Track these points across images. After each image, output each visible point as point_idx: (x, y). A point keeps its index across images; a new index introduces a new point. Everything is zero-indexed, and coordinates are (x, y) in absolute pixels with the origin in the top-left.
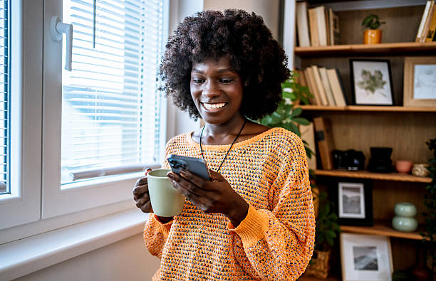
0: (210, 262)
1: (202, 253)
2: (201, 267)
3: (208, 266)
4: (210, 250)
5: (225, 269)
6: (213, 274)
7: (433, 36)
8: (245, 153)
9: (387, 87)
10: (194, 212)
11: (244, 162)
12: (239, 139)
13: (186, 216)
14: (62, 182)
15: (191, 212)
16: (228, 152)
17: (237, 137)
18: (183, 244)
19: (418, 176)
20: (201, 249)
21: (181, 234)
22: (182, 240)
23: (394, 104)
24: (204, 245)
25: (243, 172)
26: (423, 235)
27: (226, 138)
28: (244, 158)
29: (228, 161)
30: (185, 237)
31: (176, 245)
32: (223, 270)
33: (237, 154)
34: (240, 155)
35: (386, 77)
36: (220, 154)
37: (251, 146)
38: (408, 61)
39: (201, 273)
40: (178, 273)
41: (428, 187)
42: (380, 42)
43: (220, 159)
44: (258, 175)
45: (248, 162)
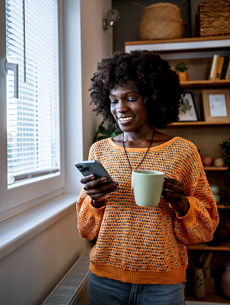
0: (141, 235)
1: (134, 229)
2: (135, 240)
3: (140, 238)
4: (140, 226)
5: (155, 239)
6: (145, 244)
7: (220, 76)
8: (158, 154)
9: (193, 109)
10: (123, 198)
11: (159, 161)
12: (153, 144)
13: (117, 201)
14: (8, 184)
15: (120, 198)
16: (146, 153)
17: (151, 143)
18: (116, 223)
19: (219, 167)
20: (132, 226)
21: (114, 216)
22: (115, 221)
23: (198, 120)
24: (134, 223)
25: (159, 168)
26: (225, 205)
27: (143, 143)
28: (159, 158)
29: (147, 160)
30: (118, 218)
31: (110, 225)
32: (154, 240)
33: (153, 155)
34: (156, 156)
35: (191, 103)
36: (141, 155)
37: (163, 150)
38: (204, 92)
39: (135, 244)
40: (114, 246)
41: (226, 173)
42: (188, 79)
43: (140, 159)
44: (170, 170)
45: (162, 161)
